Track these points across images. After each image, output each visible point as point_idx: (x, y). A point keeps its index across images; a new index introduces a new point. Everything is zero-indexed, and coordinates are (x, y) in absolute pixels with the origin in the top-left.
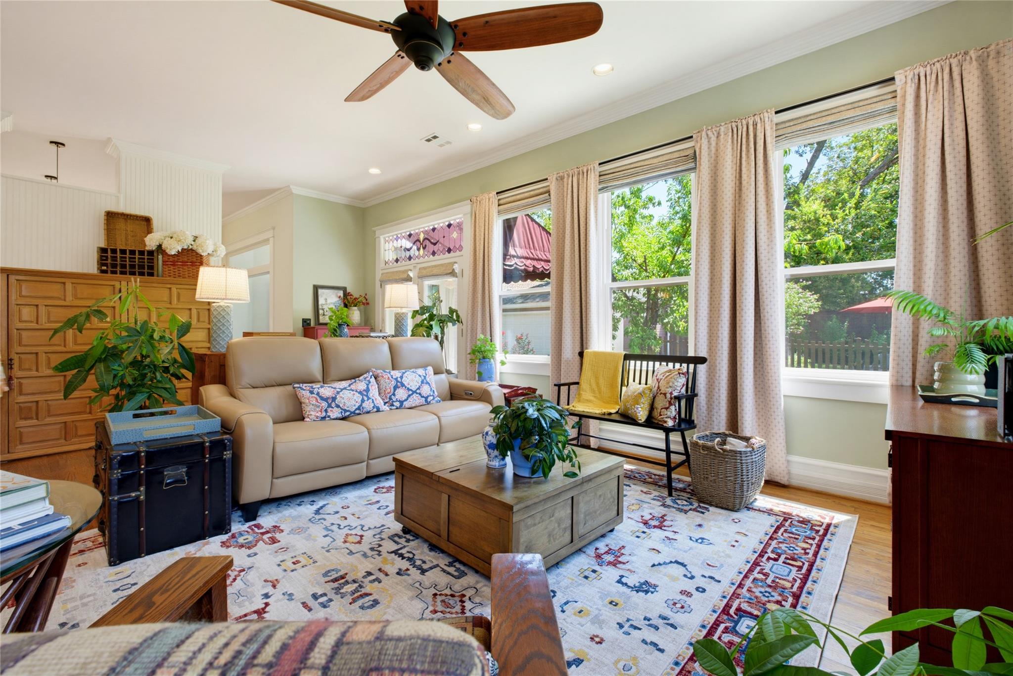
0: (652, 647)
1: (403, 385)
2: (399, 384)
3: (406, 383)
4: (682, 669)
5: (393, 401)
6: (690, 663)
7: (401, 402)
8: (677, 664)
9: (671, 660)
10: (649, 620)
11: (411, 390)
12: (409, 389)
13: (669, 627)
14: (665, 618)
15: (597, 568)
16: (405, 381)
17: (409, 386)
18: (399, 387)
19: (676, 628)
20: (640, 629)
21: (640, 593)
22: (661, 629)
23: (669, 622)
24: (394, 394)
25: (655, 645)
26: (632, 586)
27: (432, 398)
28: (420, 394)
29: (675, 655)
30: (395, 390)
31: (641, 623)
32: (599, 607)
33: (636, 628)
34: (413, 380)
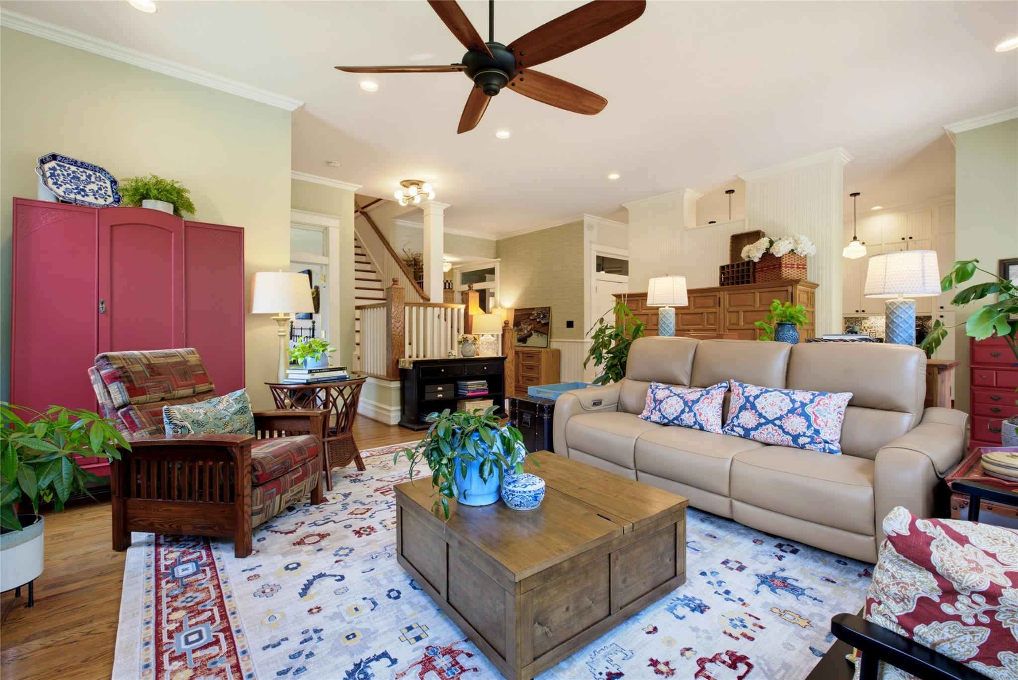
0: (275, 642)
1: (753, 407)
2: (749, 405)
3: (759, 407)
4: (236, 653)
5: (734, 425)
6: (235, 661)
7: (747, 432)
8: (244, 652)
9: (251, 651)
10: (307, 656)
11: (765, 418)
12: (760, 415)
13: (285, 668)
14: (298, 671)
15: (424, 643)
16: (759, 404)
17: (763, 412)
18: (746, 409)
19: (278, 674)
20: (301, 643)
21: (352, 667)
22: (288, 661)
23: (290, 673)
24: (737, 417)
25: (274, 646)
26: (370, 664)
27: (807, 440)
28: (781, 427)
29: (253, 656)
30: (740, 411)
31: (308, 647)
32: (353, 624)
33: (306, 641)
34: (772, 404)
